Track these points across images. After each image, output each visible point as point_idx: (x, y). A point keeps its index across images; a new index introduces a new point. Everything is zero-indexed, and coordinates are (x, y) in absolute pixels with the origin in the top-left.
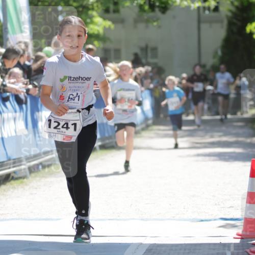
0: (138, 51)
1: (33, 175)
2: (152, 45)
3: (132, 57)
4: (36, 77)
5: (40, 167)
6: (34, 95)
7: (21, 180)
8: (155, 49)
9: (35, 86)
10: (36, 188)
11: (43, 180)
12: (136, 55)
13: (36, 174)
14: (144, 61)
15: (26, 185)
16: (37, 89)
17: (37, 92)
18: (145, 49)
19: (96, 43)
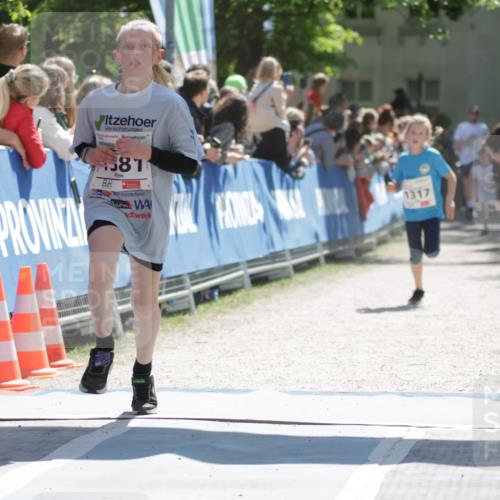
0: (404, 86)
1: (202, 307)
2: (428, 75)
3: (392, 97)
4: (217, 127)
5: (216, 293)
6: (213, 161)
7: (179, 317)
8: (434, 84)
9: (216, 146)
10: (207, 333)
11: (219, 317)
12: (399, 92)
13: (207, 305)
14: (414, 104)
15: (189, 326)
16: (220, 150)
17: (220, 155)
18: (416, 83)
19: (328, 69)
